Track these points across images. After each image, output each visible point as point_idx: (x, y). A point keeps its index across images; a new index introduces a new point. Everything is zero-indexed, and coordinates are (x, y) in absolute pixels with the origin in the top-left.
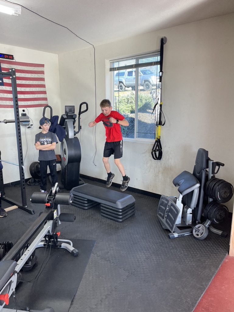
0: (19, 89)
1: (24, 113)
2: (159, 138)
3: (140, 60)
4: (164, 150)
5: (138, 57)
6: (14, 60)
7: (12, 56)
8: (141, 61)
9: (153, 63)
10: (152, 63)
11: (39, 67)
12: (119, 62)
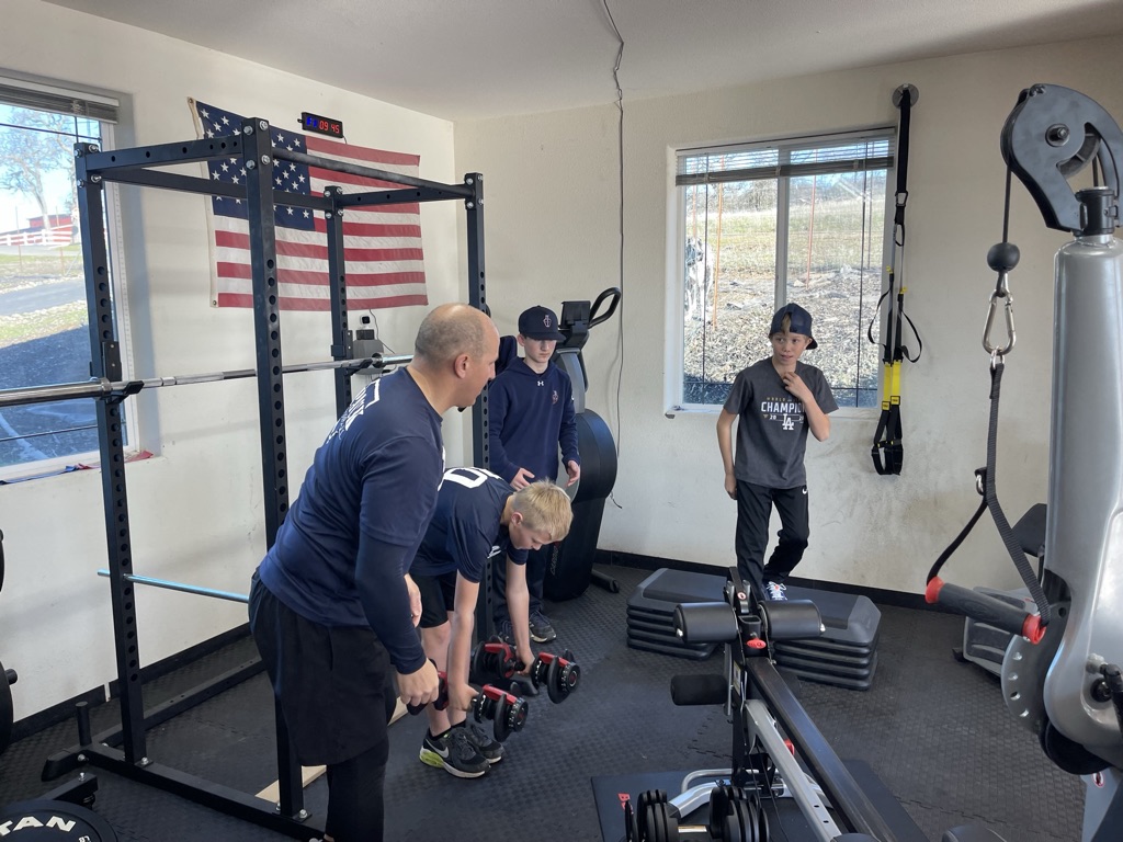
0: (350, 242)
1: (368, 327)
2: (897, 403)
3: (793, 153)
4: (909, 441)
5: (786, 144)
6: (342, 141)
7: (340, 123)
8: (800, 157)
9: (856, 164)
10: (853, 162)
11: (405, 164)
12: (707, 155)
